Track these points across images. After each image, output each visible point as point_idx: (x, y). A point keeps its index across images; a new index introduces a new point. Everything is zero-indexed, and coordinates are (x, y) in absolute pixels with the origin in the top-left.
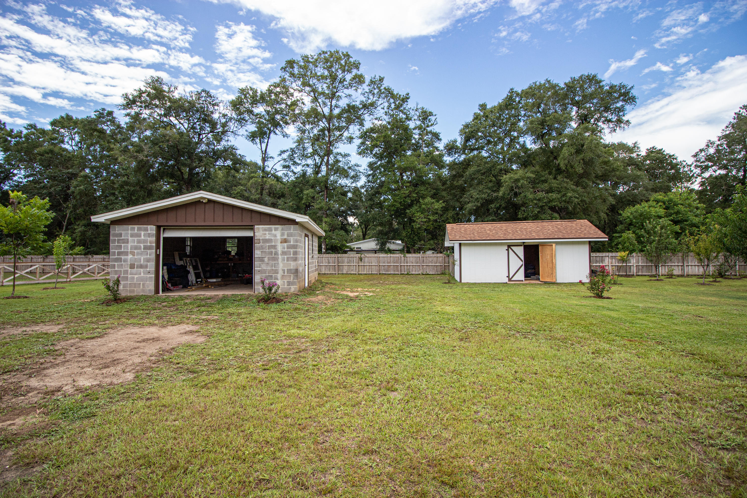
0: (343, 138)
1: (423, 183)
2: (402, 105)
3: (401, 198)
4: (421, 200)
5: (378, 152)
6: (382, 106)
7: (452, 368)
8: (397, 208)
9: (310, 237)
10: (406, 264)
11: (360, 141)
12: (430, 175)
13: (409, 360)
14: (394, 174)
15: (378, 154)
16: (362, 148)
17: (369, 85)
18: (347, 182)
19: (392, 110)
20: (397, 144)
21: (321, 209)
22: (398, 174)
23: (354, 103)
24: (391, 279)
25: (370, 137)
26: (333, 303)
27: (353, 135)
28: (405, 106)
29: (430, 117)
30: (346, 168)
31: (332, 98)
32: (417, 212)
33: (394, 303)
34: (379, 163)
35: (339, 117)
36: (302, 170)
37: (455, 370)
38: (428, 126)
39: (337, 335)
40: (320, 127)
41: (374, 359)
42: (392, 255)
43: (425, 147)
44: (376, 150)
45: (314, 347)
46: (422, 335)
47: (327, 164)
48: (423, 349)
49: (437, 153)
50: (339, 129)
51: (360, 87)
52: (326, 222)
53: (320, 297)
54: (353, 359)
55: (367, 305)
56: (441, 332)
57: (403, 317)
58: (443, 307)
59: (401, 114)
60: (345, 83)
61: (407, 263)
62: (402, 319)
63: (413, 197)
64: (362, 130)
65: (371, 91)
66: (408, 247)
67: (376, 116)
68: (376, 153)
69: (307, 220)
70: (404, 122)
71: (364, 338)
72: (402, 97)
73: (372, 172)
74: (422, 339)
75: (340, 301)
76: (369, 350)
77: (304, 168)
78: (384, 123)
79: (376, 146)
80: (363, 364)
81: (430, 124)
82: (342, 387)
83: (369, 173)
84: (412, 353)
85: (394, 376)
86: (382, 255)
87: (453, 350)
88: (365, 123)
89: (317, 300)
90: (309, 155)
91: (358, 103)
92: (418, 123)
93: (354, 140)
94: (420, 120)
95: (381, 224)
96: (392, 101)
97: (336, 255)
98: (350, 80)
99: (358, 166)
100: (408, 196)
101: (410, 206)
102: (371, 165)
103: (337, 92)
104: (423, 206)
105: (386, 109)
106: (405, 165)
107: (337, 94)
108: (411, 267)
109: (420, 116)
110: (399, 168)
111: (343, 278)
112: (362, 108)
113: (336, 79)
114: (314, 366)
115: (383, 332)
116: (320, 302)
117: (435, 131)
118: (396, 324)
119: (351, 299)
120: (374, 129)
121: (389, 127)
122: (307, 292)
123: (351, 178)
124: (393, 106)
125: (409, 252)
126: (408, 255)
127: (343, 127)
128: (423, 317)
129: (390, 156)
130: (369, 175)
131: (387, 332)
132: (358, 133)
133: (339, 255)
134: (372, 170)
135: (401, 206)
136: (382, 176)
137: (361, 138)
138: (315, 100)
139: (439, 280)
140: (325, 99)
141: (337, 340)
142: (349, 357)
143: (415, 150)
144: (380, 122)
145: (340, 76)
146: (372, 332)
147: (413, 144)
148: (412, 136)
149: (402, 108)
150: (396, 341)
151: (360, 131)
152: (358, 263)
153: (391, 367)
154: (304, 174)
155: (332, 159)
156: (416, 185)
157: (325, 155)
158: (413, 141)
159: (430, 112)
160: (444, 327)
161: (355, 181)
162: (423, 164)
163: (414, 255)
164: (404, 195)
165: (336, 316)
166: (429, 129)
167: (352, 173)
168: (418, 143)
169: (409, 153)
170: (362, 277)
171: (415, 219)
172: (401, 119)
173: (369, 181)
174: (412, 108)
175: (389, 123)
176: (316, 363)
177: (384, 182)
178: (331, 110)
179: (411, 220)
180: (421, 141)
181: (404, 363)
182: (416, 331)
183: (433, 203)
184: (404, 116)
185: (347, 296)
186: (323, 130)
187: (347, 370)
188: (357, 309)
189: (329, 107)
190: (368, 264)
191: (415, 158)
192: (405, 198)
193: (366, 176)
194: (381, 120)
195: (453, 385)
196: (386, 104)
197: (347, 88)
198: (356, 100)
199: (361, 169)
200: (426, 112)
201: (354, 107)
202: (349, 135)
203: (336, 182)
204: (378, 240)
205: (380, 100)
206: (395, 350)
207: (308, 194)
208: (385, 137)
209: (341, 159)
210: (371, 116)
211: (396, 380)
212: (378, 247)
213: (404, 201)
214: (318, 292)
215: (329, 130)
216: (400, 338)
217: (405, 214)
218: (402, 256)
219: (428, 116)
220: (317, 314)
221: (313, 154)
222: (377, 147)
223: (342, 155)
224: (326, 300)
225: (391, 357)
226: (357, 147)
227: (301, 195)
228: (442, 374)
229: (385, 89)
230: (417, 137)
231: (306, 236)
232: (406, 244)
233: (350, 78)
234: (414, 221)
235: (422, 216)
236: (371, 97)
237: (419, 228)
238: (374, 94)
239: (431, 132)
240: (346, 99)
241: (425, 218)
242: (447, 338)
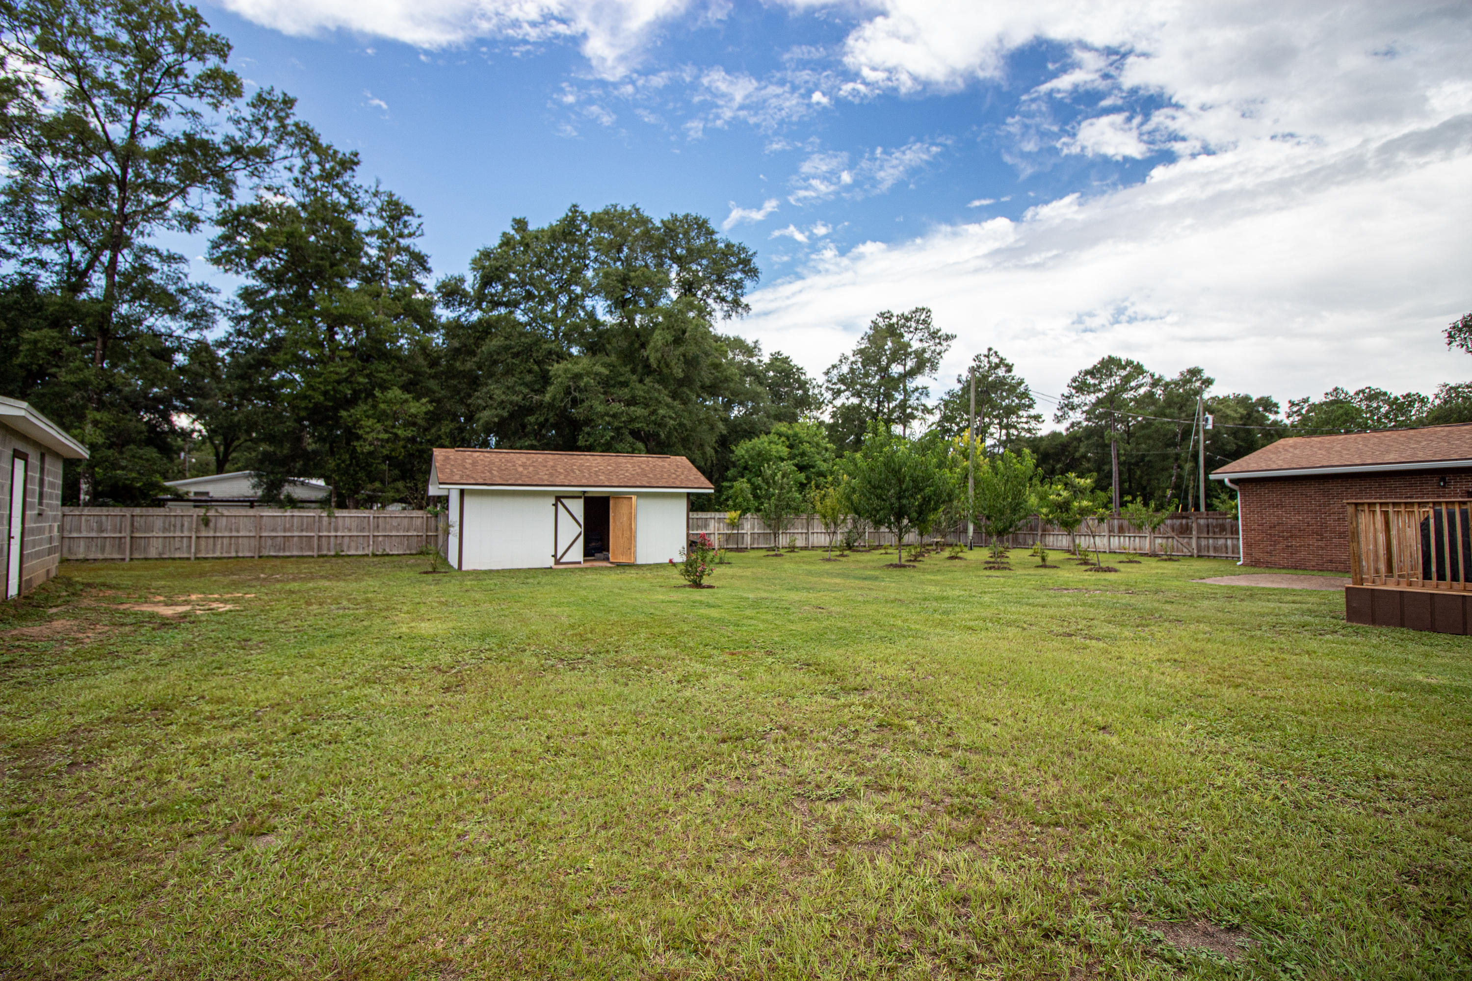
0: (169, 214)
1: (385, 356)
2: (338, 175)
3: (326, 382)
4: (377, 393)
5: (270, 267)
6: (287, 163)
7: (419, 753)
8: (316, 404)
9: (34, 460)
10: (333, 534)
11: (220, 231)
12: (402, 341)
13: (316, 753)
14: (313, 326)
15: (270, 272)
16: (224, 248)
17: (254, 106)
18: (173, 325)
19: (314, 180)
20: (322, 259)
21: (82, 385)
22: (323, 326)
23: (205, 136)
24: (291, 568)
25: (249, 227)
26: (101, 637)
27: (197, 213)
28: (347, 177)
29: (406, 218)
30: (172, 289)
31: (139, 107)
32: (368, 417)
33: (293, 623)
34: (272, 293)
35: (159, 157)
36: (21, 274)
37: (425, 757)
38: (401, 235)
39: (108, 720)
40: (94, 171)
41: (217, 766)
42: (296, 513)
43: (393, 279)
44: (263, 262)
45: (22, 763)
46: (356, 692)
47: (111, 269)
48: (354, 722)
49: (420, 296)
50: (157, 188)
51: (226, 101)
52: (96, 423)
53: (58, 624)
54: (152, 777)
55: (212, 635)
56: (402, 680)
57: (311, 656)
58: (413, 624)
59: (336, 195)
60: (182, 79)
61: (336, 530)
62: (308, 661)
63: (359, 383)
64: (225, 207)
65: (257, 121)
66: (339, 495)
67: (267, 182)
68: (264, 268)
69: (22, 413)
70: (343, 212)
71: (195, 719)
72: (340, 156)
73: (249, 312)
74: (356, 699)
75: (127, 629)
76: (206, 746)
77: (26, 269)
78: (291, 202)
79: (266, 252)
80: (183, 785)
81: (406, 232)
82: (106, 854)
83: (242, 312)
84: (327, 737)
85: (270, 797)
86: (268, 512)
87: (426, 715)
88: (235, 190)
89: (47, 632)
90: (50, 236)
91: (218, 139)
92: (379, 223)
93: (201, 226)
94: (382, 217)
95: (270, 438)
96: (314, 157)
97: (127, 512)
98: (200, 77)
99: (209, 290)
100: (346, 380)
101: (351, 402)
102: (248, 295)
103: (154, 94)
104: (382, 406)
105: (296, 173)
106: (341, 310)
107: (156, 100)
108: (346, 540)
109: (382, 209)
110: (325, 314)
111: (147, 569)
112: (229, 154)
113: (154, 62)
114: (17, 815)
115: (253, 697)
116: (59, 637)
117: (417, 250)
118: (291, 674)
119: (165, 623)
120: (261, 212)
121: (303, 214)
122: (12, 611)
123: (187, 317)
124: (316, 170)
125: (341, 505)
126: (339, 513)
127: (168, 188)
128: (362, 652)
129: (303, 281)
130: (243, 318)
131: (262, 695)
132: (213, 211)
133: (137, 511)
134: (251, 305)
135: (326, 399)
136: (280, 326)
137: (221, 223)
138: (80, 95)
139: (412, 567)
140: (117, 102)
141: (106, 733)
142: (139, 773)
143: (367, 280)
144: (280, 199)
145: (170, 59)
146: (220, 701)
147: (363, 266)
148: (361, 249)
149: (339, 181)
150: (286, 713)
151: (219, 205)
152: (198, 530)
153: (263, 778)
154: (27, 286)
155: (125, 261)
156: (366, 359)
157: (103, 246)
158: (365, 260)
159: (407, 208)
160: (412, 668)
161: (197, 326)
162: (386, 315)
163: (354, 513)
164: (336, 377)
165: (108, 670)
166: (403, 242)
167: (191, 307)
168: (378, 267)
169: (353, 284)
170: (207, 565)
171: (360, 432)
172: (335, 207)
173: (239, 333)
174: (365, 187)
175: (304, 206)
176: (24, 806)
177: (283, 339)
178: (133, 135)
179: (351, 435)
180: (382, 264)
181: (302, 762)
182: (341, 683)
183: (406, 401)
184: (344, 201)
185: (152, 616)
186: (103, 180)
187: (130, 806)
188: (179, 647)
189: (129, 125)
190: (227, 534)
191: (367, 298)
192: (339, 382)
193: (231, 319)
194: (284, 195)
195: (416, 790)
196: (299, 163)
197: (189, 94)
198: (215, 129)
199: (219, 300)
200: (397, 204)
201: (205, 145)
202: (187, 210)
203: (139, 322)
204: (259, 476)
205: (283, 147)
206: (282, 735)
207: (36, 342)
208: (290, 235)
209: (156, 265)
210: (256, 180)
211: (275, 807)
212: (260, 492)
213: (334, 389)
214: (54, 610)
215: (122, 184)
216: (297, 706)
217: (337, 419)
218: (324, 514)
219: (402, 215)
220: (43, 671)
221: (61, 238)
222: (267, 254)
223: (159, 255)
224: (82, 630)
225: (266, 755)
226: (209, 244)
227: (13, 341)
228: (394, 770)
229: (297, 125)
230: (374, 252)
231: (17, 454)
232: (336, 488)
233: (199, 73)
234: (358, 438)
235: (379, 426)
236: (258, 135)
237: (371, 453)
238: (265, 130)
239: (407, 249)
240: (184, 120)
241: (386, 431)
242: (415, 690)
